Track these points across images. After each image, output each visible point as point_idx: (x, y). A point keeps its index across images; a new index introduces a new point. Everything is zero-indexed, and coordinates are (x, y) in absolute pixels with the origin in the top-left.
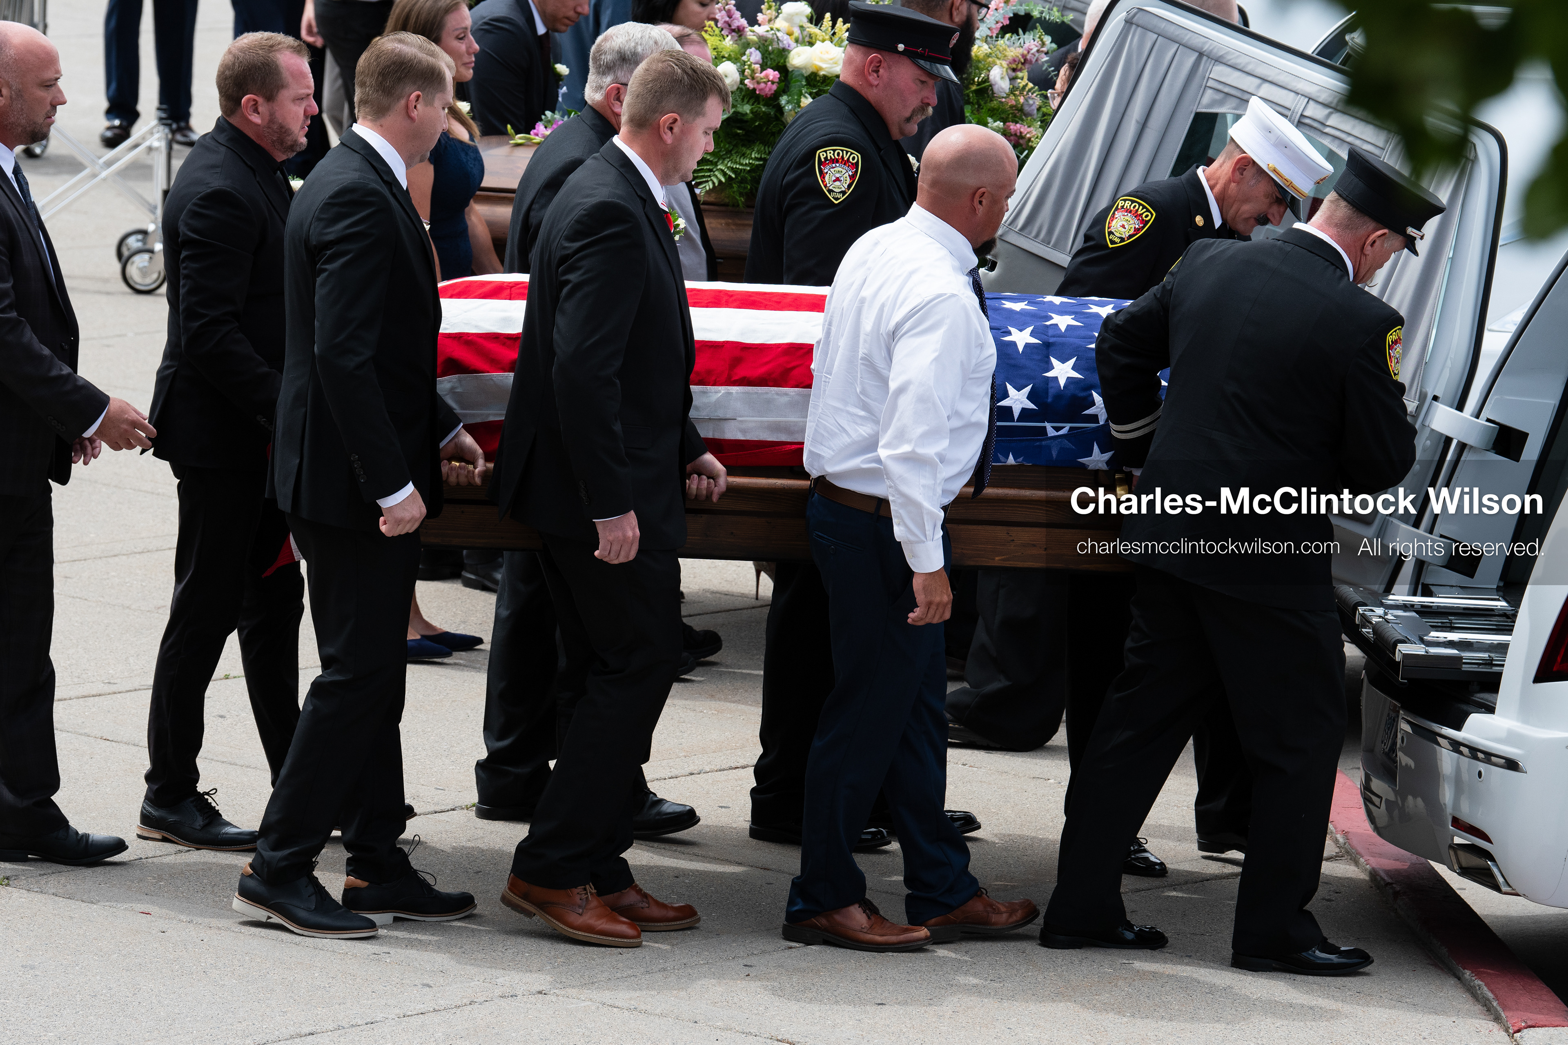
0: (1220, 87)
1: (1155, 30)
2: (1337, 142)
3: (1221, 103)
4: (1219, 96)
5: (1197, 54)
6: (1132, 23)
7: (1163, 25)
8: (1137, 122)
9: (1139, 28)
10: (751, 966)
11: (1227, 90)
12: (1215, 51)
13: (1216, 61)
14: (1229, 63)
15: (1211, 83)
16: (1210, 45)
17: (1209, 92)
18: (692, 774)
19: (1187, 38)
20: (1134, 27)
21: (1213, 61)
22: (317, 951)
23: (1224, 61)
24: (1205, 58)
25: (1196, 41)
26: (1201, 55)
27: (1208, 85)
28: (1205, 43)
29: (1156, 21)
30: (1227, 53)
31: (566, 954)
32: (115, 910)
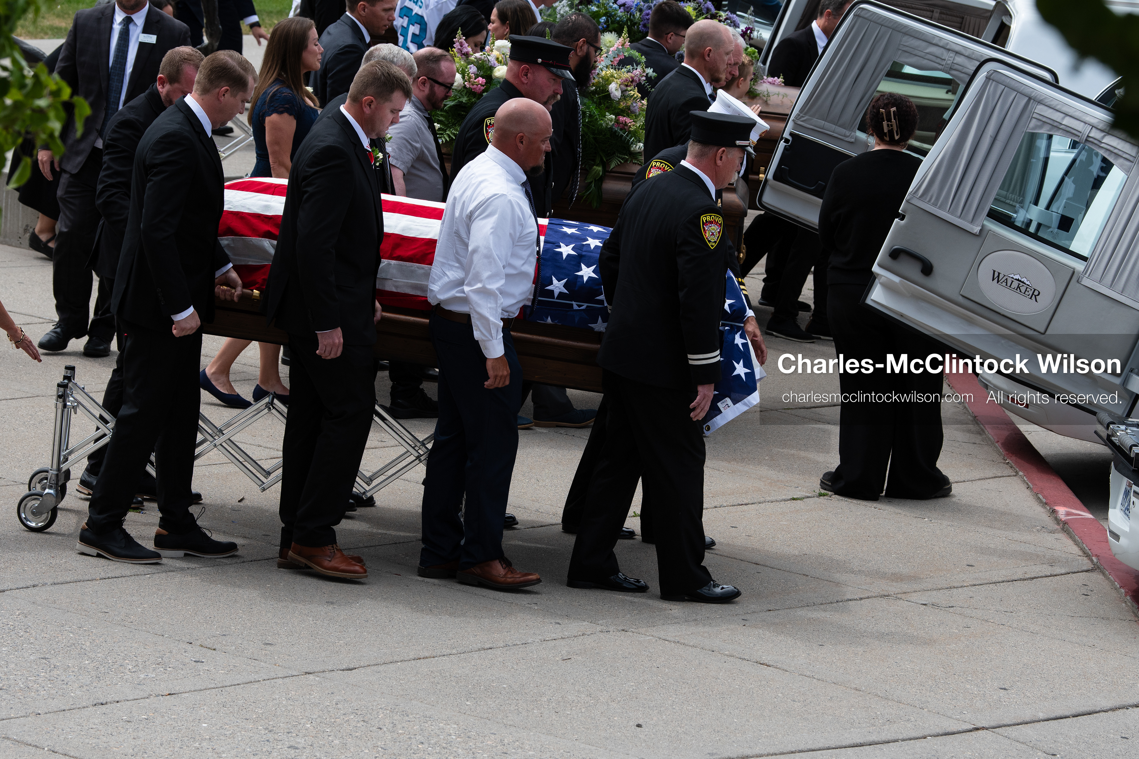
0: (1040, 118)
1: (1004, 84)
2: (1108, 152)
3: (1041, 127)
4: (1039, 123)
5: (1027, 98)
6: (990, 79)
7: (1008, 80)
8: (991, 136)
9: (994, 82)
10: (746, 620)
11: (1044, 119)
12: (1038, 97)
13: (1039, 102)
14: (1046, 104)
15: (1035, 115)
16: (1036, 93)
17: (1034, 121)
18: (716, 507)
19: (1022, 88)
20: (991, 81)
21: (1037, 103)
22: (495, 601)
23: (1043, 103)
24: (1032, 101)
25: (1027, 91)
26: (1030, 99)
27: (1033, 116)
28: (1033, 92)
29: (1004, 78)
30: (1046, 98)
31: (639, 608)
32: (380, 572)
